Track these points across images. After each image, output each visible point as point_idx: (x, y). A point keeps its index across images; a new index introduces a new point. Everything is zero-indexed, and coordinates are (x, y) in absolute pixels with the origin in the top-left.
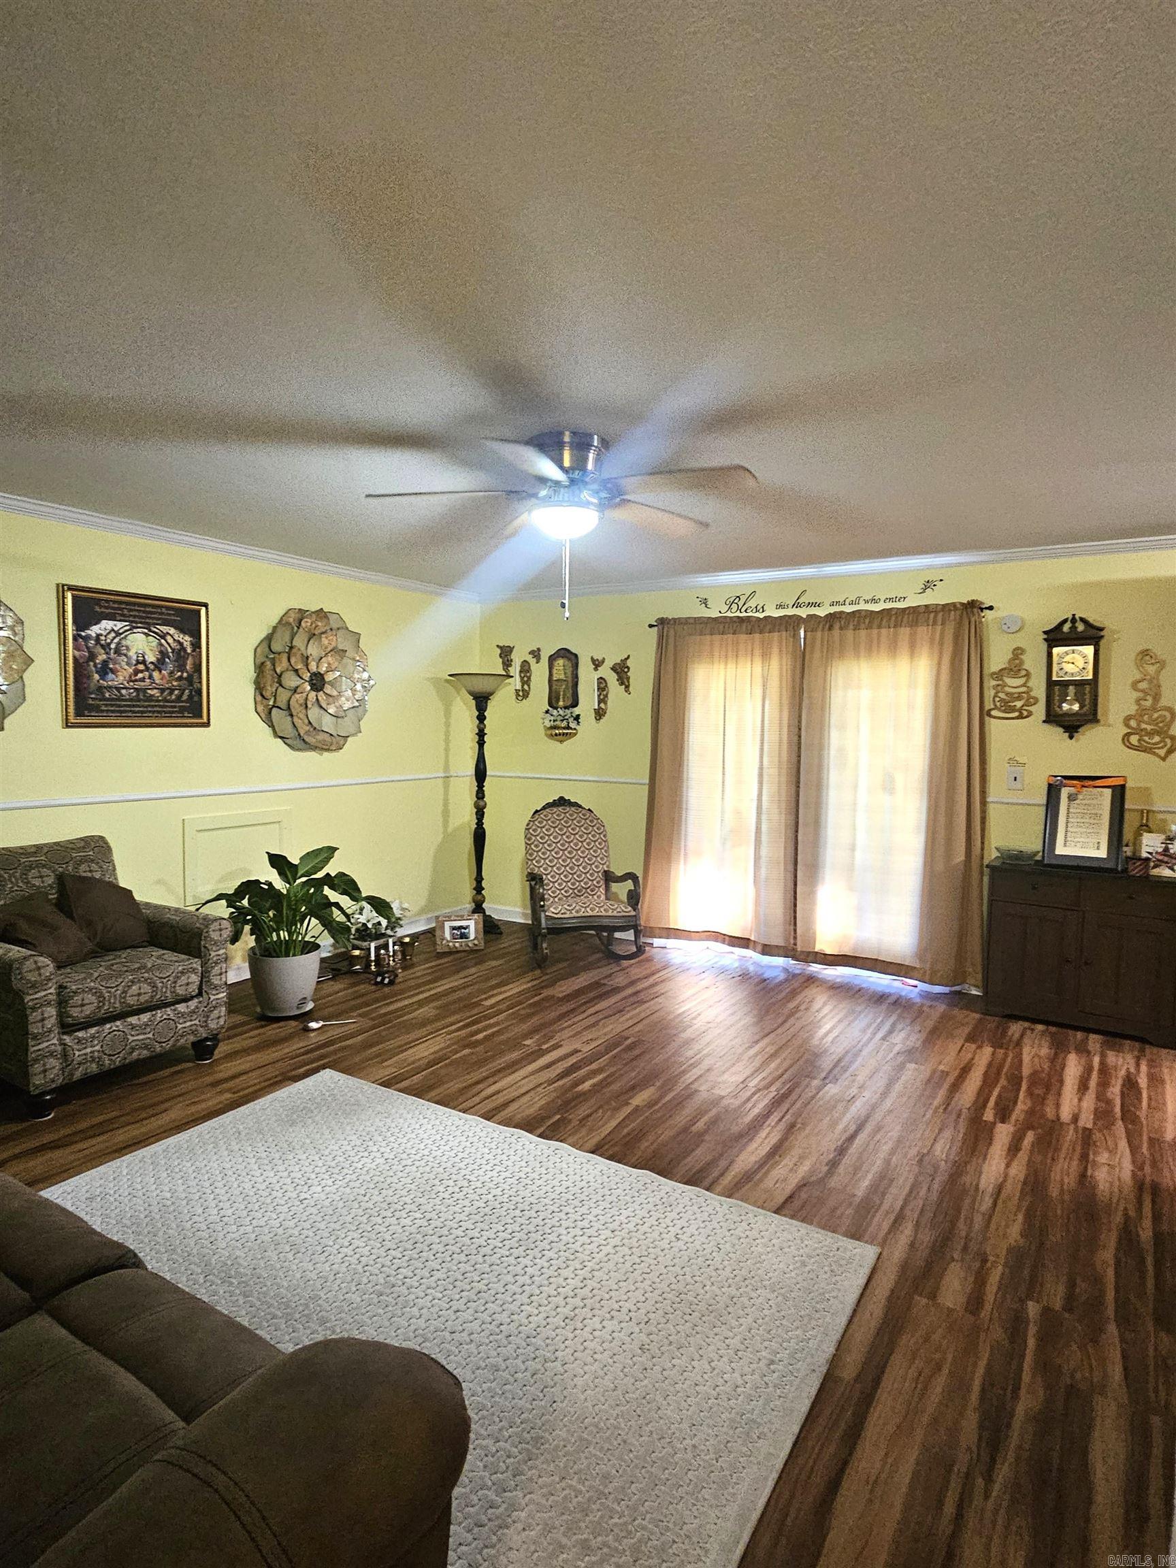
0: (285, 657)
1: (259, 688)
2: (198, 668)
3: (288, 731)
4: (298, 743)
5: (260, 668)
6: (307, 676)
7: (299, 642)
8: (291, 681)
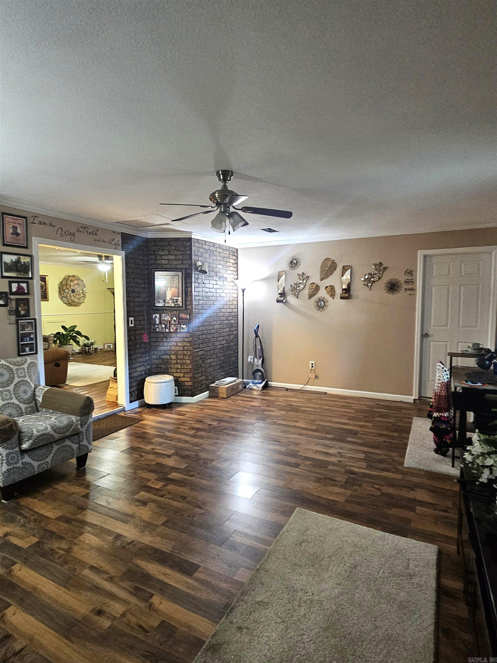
0: (65, 286)
1: (60, 293)
2: (46, 289)
3: (67, 302)
4: (69, 304)
5: (60, 288)
6: (71, 290)
7: (68, 282)
8: (67, 291)
